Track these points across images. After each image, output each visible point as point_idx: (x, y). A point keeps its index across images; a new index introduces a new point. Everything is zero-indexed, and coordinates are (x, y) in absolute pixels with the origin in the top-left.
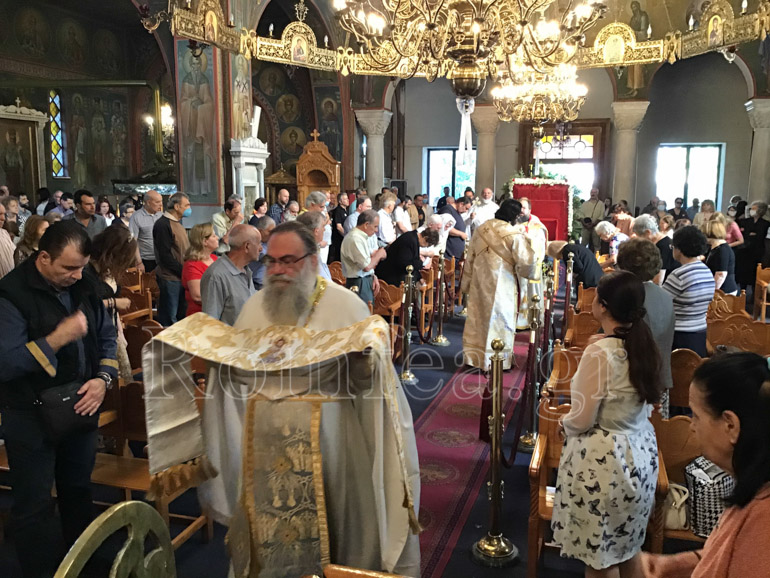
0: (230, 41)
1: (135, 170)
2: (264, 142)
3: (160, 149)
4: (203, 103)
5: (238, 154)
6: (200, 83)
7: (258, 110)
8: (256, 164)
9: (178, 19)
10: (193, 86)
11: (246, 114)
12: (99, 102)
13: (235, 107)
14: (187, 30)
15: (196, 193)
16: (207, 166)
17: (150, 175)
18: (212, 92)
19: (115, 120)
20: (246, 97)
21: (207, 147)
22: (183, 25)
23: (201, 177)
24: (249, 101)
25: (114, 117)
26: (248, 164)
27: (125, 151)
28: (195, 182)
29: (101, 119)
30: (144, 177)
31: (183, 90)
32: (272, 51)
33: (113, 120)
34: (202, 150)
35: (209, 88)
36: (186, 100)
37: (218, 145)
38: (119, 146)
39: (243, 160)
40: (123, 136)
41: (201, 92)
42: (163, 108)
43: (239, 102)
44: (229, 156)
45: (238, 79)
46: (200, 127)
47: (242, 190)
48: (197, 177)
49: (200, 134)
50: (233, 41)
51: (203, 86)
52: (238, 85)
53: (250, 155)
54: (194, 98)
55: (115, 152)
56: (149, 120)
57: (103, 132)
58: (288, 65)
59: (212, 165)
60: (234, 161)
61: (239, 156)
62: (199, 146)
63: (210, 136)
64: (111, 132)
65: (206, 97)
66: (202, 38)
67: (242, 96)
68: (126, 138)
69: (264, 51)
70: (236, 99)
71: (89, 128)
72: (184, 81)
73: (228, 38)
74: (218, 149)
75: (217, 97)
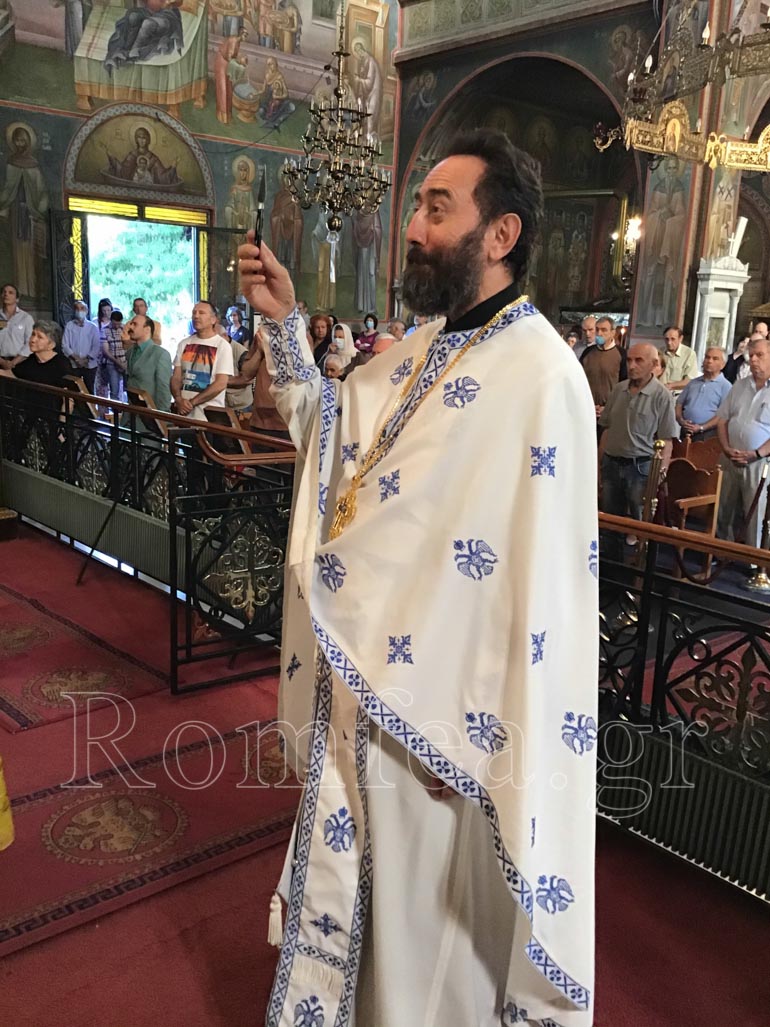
0: (694, 150)
1: (591, 295)
2: (744, 263)
3: (618, 270)
4: (673, 215)
5: (707, 277)
6: (674, 191)
7: (744, 221)
8: (730, 290)
9: (635, 132)
10: (665, 195)
11: (727, 227)
12: (561, 214)
13: (713, 219)
14: (644, 143)
15: (649, 324)
16: (667, 291)
17: (602, 301)
18: (686, 202)
19: (577, 237)
20: (729, 207)
21: (670, 268)
22: (641, 138)
23: (658, 304)
24: (733, 212)
25: (576, 232)
26: (717, 289)
27: (583, 273)
28: (650, 311)
29: (561, 235)
30: (596, 304)
31: (653, 198)
32: (744, 157)
33: (574, 235)
34: (664, 272)
35: (684, 197)
36: (653, 212)
37: (684, 265)
38: (576, 268)
39: (712, 284)
40: (583, 256)
41: (673, 204)
42: (631, 221)
43: (719, 213)
44: (694, 279)
45: (721, 184)
46: (666, 244)
47: (706, 322)
48: (654, 304)
49: (664, 252)
50: (697, 149)
51: (677, 195)
52: (722, 192)
53: (722, 278)
54: (665, 210)
55: (570, 275)
56: (615, 236)
57: (561, 250)
58: (764, 173)
59: (673, 289)
60: (701, 285)
61: (708, 280)
62: (661, 268)
63: (677, 253)
64: (571, 250)
65: (678, 208)
66: (659, 150)
67: (724, 204)
68: (586, 258)
69: (734, 157)
70: (715, 209)
71: (546, 246)
72: (655, 189)
73: (691, 147)
74: (683, 271)
75: (691, 208)
